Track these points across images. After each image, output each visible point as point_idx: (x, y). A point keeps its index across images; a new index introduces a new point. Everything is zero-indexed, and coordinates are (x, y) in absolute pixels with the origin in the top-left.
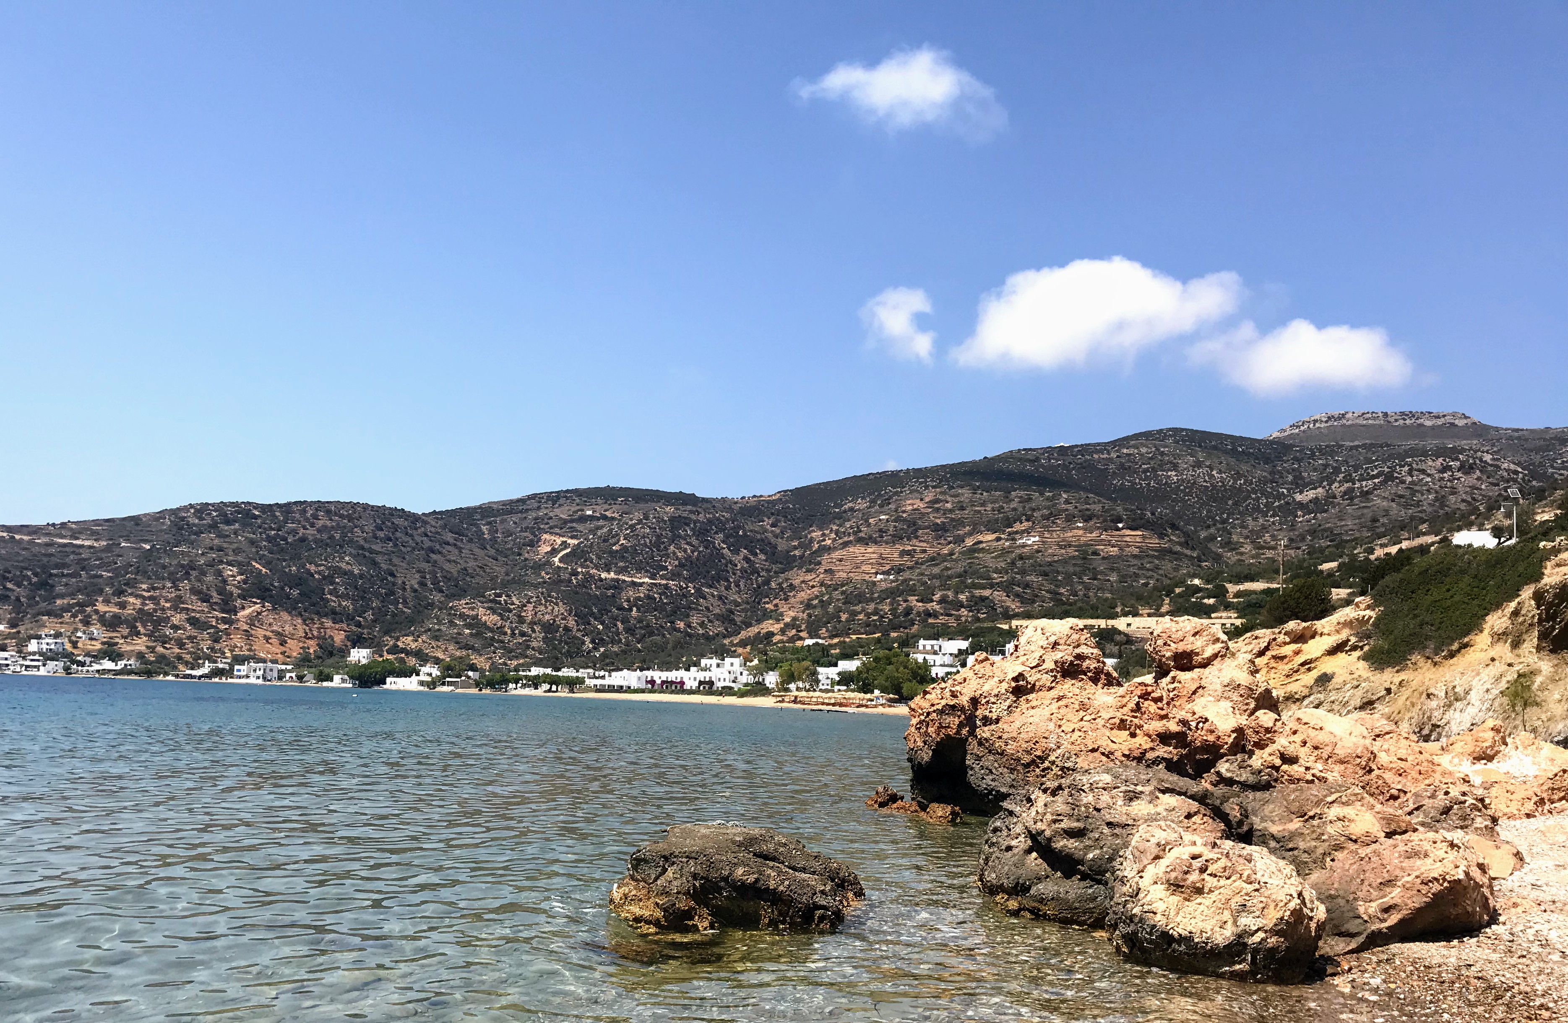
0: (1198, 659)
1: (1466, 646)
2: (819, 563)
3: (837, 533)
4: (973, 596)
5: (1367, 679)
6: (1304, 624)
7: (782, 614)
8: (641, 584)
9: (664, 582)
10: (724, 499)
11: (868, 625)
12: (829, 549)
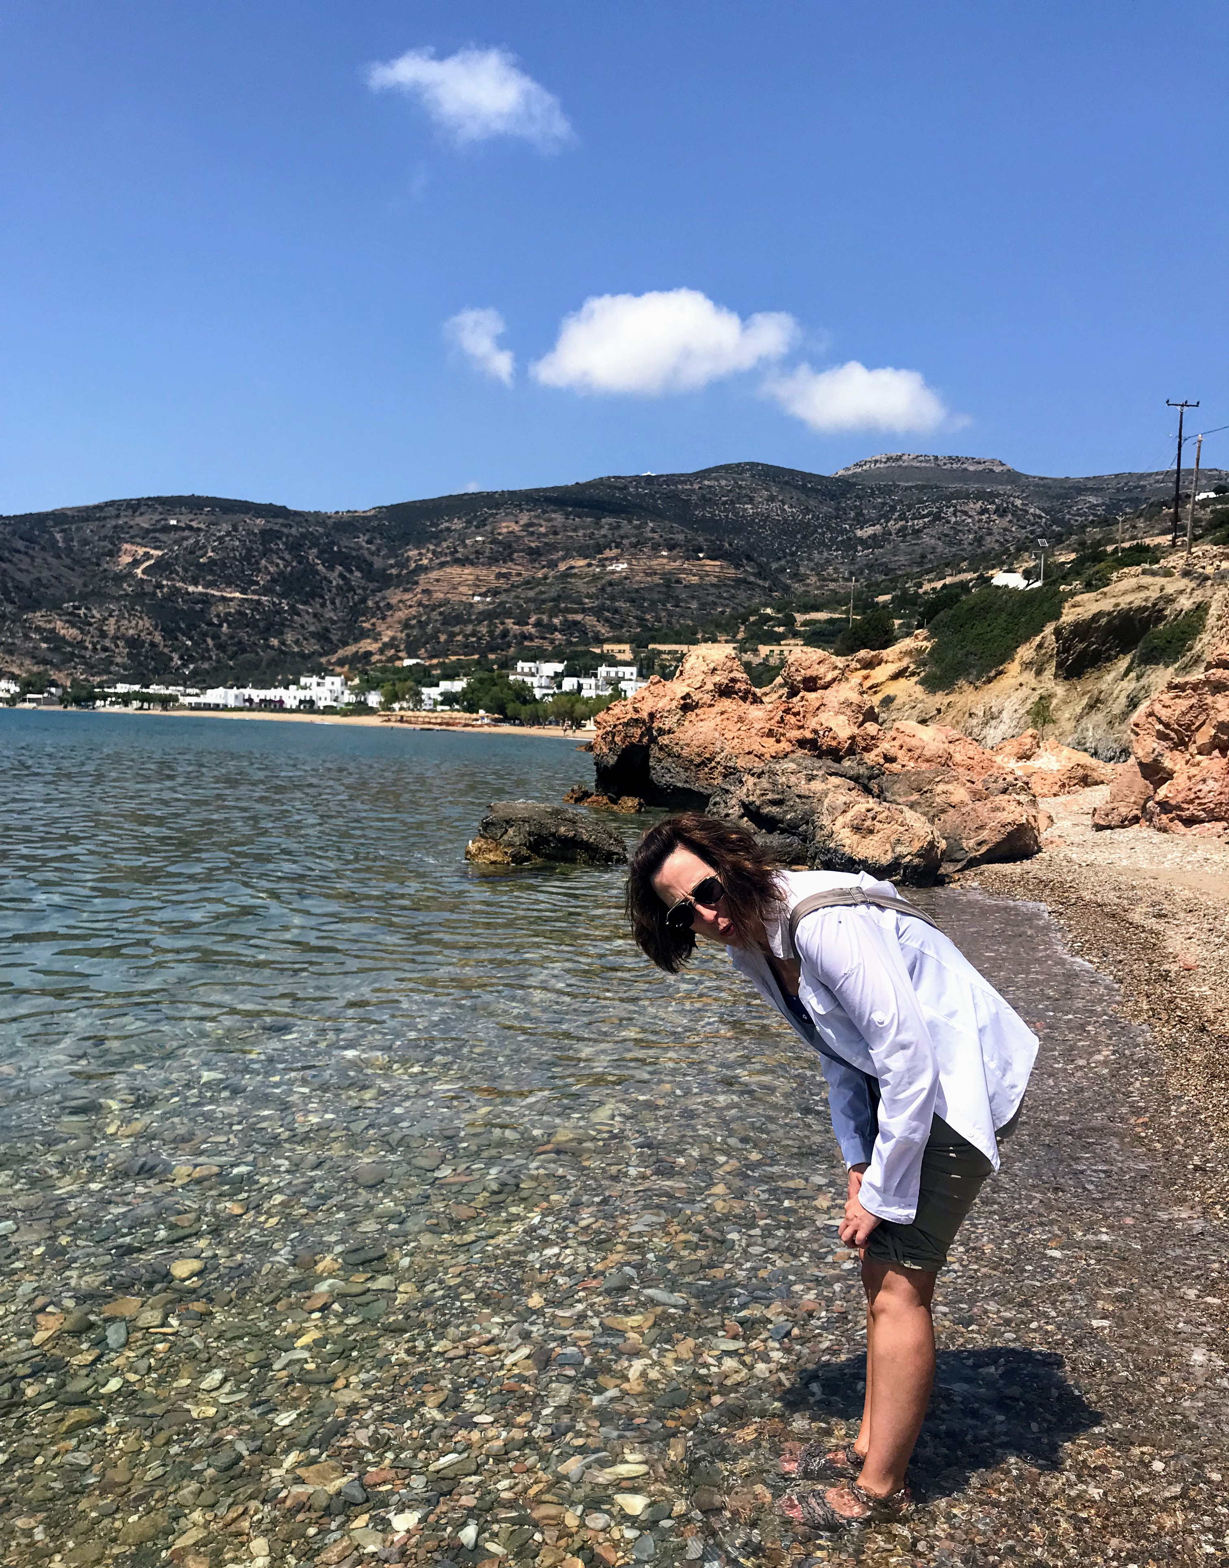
0: (821, 682)
1: (1001, 673)
2: (417, 583)
3: (434, 552)
4: (566, 620)
5: (922, 701)
6: (873, 653)
7: (379, 634)
8: (232, 599)
9: (256, 597)
10: (317, 514)
11: (466, 646)
12: (426, 569)
